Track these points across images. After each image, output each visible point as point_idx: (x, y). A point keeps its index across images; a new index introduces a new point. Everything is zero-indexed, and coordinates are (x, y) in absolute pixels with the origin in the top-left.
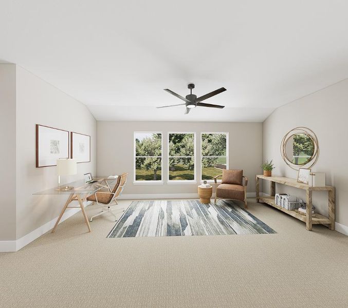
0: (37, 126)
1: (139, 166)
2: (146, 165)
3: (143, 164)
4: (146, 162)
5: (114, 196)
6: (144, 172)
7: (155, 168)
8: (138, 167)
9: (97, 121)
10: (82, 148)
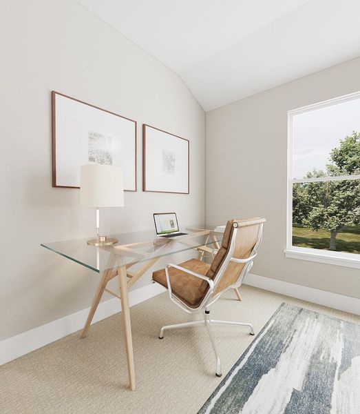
0: (53, 94)
1: (300, 222)
2: (313, 221)
3: (306, 218)
4: (313, 214)
5: (211, 291)
6: (309, 233)
7: (334, 226)
8: (297, 222)
9: (205, 113)
10: (169, 162)
